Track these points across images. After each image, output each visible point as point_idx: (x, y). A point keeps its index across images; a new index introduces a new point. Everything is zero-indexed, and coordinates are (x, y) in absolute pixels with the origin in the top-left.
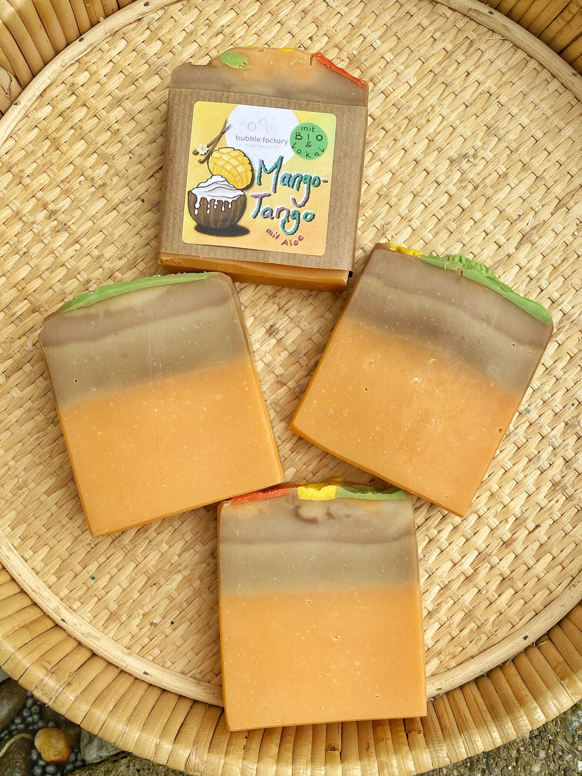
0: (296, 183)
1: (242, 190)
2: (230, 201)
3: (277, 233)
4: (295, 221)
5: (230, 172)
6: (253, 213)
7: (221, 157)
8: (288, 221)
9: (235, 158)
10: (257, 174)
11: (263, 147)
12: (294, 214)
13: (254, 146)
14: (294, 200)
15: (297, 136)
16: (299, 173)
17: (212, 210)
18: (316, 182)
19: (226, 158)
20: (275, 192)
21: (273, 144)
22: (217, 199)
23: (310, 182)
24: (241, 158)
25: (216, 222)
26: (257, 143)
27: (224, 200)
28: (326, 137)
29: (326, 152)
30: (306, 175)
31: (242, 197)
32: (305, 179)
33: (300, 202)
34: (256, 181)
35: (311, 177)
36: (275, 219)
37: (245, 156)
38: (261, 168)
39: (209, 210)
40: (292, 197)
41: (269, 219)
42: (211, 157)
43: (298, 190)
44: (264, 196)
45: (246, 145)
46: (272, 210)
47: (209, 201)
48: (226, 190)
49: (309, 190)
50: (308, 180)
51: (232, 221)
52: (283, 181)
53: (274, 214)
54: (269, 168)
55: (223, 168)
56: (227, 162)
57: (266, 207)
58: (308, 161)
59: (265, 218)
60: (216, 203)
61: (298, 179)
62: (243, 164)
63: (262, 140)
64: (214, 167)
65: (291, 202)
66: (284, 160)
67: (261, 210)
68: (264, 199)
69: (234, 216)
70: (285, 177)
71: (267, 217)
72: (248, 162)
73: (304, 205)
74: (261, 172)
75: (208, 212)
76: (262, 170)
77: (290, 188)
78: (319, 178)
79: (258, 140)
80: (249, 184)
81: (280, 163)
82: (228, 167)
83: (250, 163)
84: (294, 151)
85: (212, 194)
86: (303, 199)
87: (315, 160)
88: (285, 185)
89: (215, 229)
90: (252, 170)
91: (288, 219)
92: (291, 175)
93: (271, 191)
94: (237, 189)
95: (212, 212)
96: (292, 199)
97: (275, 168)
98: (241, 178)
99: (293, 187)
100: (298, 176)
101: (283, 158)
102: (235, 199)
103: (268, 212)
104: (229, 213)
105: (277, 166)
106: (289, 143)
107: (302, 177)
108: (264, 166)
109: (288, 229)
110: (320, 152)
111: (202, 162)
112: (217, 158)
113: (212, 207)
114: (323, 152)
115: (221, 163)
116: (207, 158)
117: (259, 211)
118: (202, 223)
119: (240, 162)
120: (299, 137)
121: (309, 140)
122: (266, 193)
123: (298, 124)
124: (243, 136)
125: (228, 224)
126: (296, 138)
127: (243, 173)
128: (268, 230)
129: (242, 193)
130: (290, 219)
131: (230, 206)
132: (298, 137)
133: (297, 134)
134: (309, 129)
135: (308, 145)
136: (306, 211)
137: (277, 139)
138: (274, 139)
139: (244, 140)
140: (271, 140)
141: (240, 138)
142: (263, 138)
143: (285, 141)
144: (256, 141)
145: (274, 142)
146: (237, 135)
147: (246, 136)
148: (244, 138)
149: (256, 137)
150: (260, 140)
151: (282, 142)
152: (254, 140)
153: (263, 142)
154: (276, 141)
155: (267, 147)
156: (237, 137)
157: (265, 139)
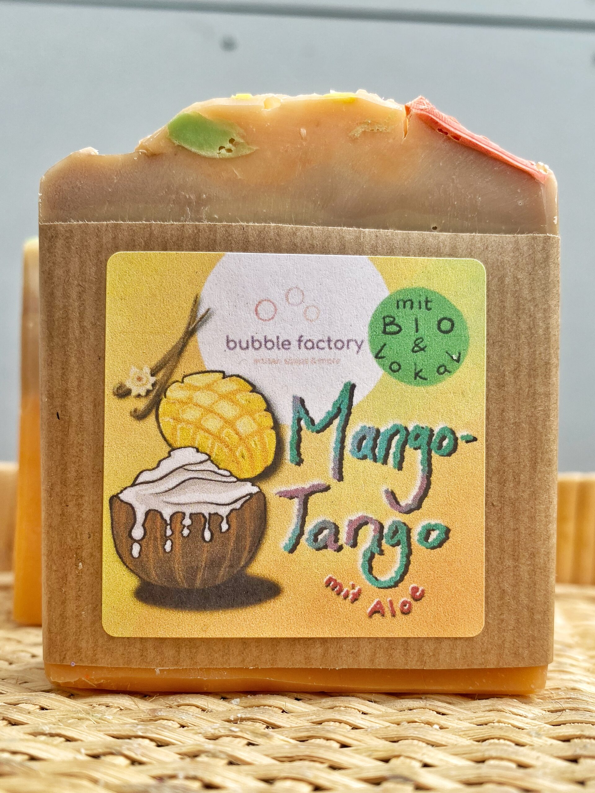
0: (392, 451)
1: (253, 481)
2: (224, 511)
3: (353, 587)
4: (399, 549)
5: (218, 437)
6: (285, 539)
7: (190, 399)
8: (381, 553)
9: (229, 397)
10: (288, 435)
11: (299, 362)
12: (395, 532)
13: (275, 362)
14: (392, 496)
15: (386, 325)
16: (398, 422)
17: (178, 541)
18: (445, 443)
19: (204, 398)
20: (341, 478)
21: (326, 354)
22: (188, 511)
23: (429, 443)
24: (245, 396)
25: (192, 572)
26: (281, 354)
27: (206, 510)
28: (463, 322)
29: (467, 361)
30: (417, 427)
31: (254, 500)
32: (417, 437)
33: (406, 500)
34: (288, 454)
35: (432, 431)
36: (347, 549)
37: (254, 389)
38: (299, 420)
39: (169, 543)
40: (384, 488)
41: (329, 552)
42: (164, 401)
43: (400, 468)
44: (313, 493)
45: (256, 361)
46: (337, 528)
47: (167, 517)
48: (209, 485)
49: (430, 465)
50: (423, 440)
51: (231, 566)
52: (359, 448)
53: (343, 537)
54: (318, 416)
55: (199, 427)
56: (209, 410)
57: (320, 520)
58: (420, 389)
59: (318, 549)
60: (187, 522)
61: (397, 438)
62: (251, 414)
63: (295, 343)
64: (175, 428)
65: (384, 500)
66: (356, 392)
67: (309, 527)
68: (312, 500)
69: (238, 549)
70: (364, 438)
71: (325, 547)
72: (264, 406)
73: (419, 507)
74: (300, 429)
75: (168, 546)
76: (302, 423)
77: (379, 464)
78: (453, 433)
79: (286, 345)
80: (269, 463)
81: (346, 401)
82: (213, 424)
83: (269, 408)
84: (383, 366)
85: (174, 498)
86: (415, 490)
87: (440, 385)
88: (364, 457)
89: (189, 592)
90: (277, 426)
91: (380, 545)
92: (378, 431)
93: (329, 478)
94: (239, 480)
95: (177, 548)
96: (387, 492)
97: (335, 417)
98: (249, 450)
99: (385, 462)
100: (397, 432)
101: (353, 387)
102: (237, 505)
103: (326, 532)
104: (224, 545)
105: (339, 410)
106: (366, 347)
107: (408, 433)
108: (307, 412)
109: (382, 573)
110: (450, 364)
111: (140, 416)
112: (181, 402)
113: (177, 533)
114: (458, 361)
115: (191, 414)
116: (155, 405)
117: (302, 533)
118: (154, 577)
119: (242, 406)
120: (394, 328)
121: (419, 335)
122: (316, 483)
123: (387, 294)
124: (245, 338)
125: (223, 573)
126: (385, 332)
127: (252, 435)
128: (330, 580)
129: (255, 490)
130: (385, 545)
131: (225, 527)
132: (389, 329)
133: (388, 320)
134: (416, 305)
135: (418, 347)
136: (425, 522)
137: (334, 339)
138: (326, 339)
139: (247, 347)
140: (318, 343)
141: (238, 345)
142: (298, 338)
143: (356, 342)
144: (279, 349)
145: (327, 346)
146: (227, 337)
147: (253, 337)
148: (247, 341)
149: (278, 338)
150: (290, 344)
151: (348, 345)
152: (275, 347)
153: (300, 348)
154: (332, 345)
155: (310, 360)
156: (228, 342)
157: (304, 341)
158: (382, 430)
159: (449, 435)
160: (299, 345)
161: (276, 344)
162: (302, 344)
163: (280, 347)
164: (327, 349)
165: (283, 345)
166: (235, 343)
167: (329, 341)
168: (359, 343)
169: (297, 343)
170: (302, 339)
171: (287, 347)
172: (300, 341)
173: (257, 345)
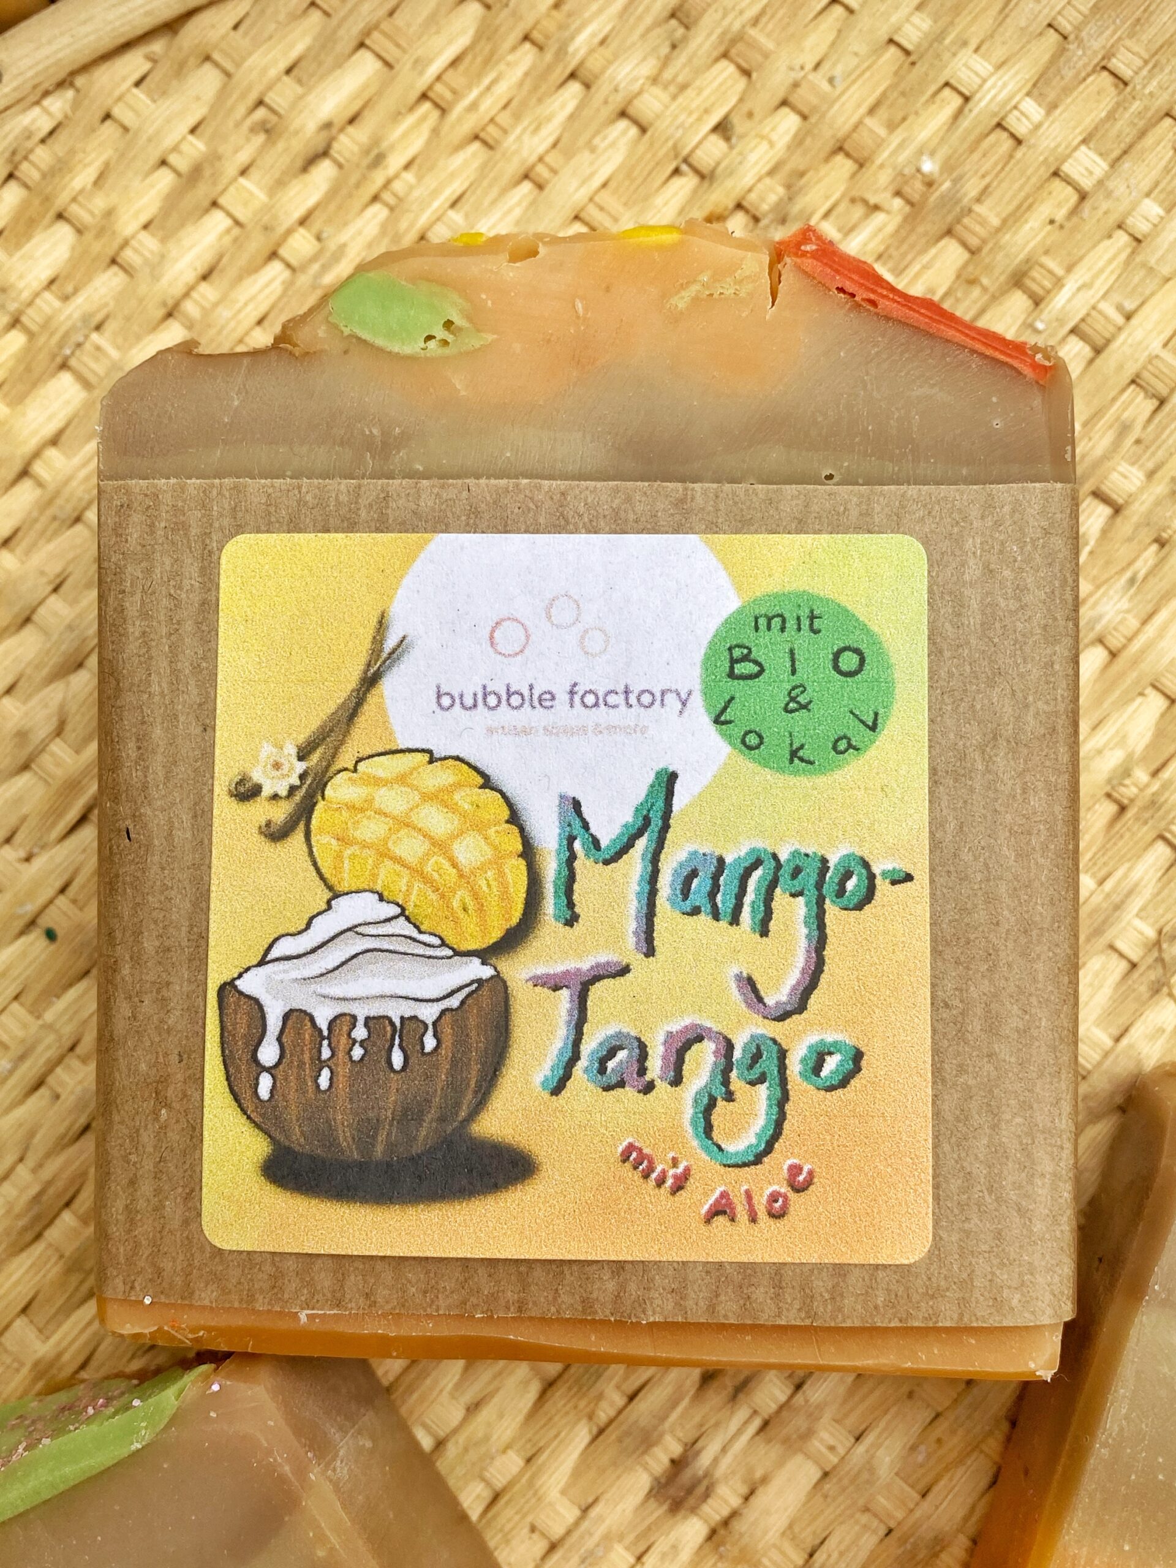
0: (748, 899)
1: (485, 955)
2: (428, 1013)
3: (675, 1162)
4: (763, 1090)
5: (418, 872)
6: (545, 1069)
7: (370, 801)
8: (730, 1097)
9: (440, 798)
10: (551, 868)
11: (570, 732)
12: (757, 1057)
13: (526, 731)
14: (749, 985)
15: (733, 661)
16: (759, 844)
17: (343, 1071)
18: (850, 885)
19: (393, 800)
20: (650, 952)
21: (622, 716)
22: (361, 1012)
23: (820, 884)
24: (470, 796)
25: (367, 1130)
26: (536, 717)
27: (396, 1011)
28: (881, 653)
29: (890, 729)
30: (795, 854)
31: (485, 991)
32: (796, 872)
33: (778, 994)
34: (550, 905)
35: (824, 861)
36: (662, 1087)
37: (487, 783)
38: (571, 839)
39: (325, 1074)
40: (736, 970)
41: (629, 1093)
42: (320, 806)
43: (764, 932)
44: (597, 978)
45: (490, 731)
46: (643, 1048)
47: (323, 1025)
48: (405, 964)
49: (821, 926)
50: (809, 877)
51: (442, 1119)
52: (686, 892)
53: (655, 1066)
54: (607, 832)
55: (384, 854)
56: (404, 823)
57: (611, 1031)
58: (801, 782)
59: (608, 1088)
60: (360, 1033)
61: (757, 874)
62: (480, 827)
63: (563, 697)
64: (339, 856)
65: (735, 994)
66: (678, 787)
67: (590, 1046)
68: (596, 992)
69: (455, 1087)
70: (694, 874)
71: (621, 1084)
72: (506, 813)
73: (801, 1007)
74: (572, 857)
75: (324, 1081)
76: (577, 845)
77: (723, 924)
78: (866, 865)
79: (546, 700)
80: (515, 920)
81: (660, 804)
82: (410, 848)
83: (515, 818)
84: (729, 738)
85: (335, 987)
86: (793, 976)
87: (838, 775)
88: (695, 911)
89: (362, 1167)
90: (528, 852)
91: (726, 1082)
92: (721, 861)
93: (628, 950)
94: (457, 953)
95: (341, 1083)
96: (739, 978)
97: (640, 833)
98: (476, 896)
99: (735, 920)
100: (757, 863)
101: (673, 777)
102: (454, 1002)
103: (622, 1055)
104: (428, 1077)
105: (647, 821)
106: (697, 702)
107: (779, 866)
108: (586, 826)
109: (732, 1136)
110: (859, 735)
111: (276, 834)
112: (351, 807)
113: (341, 1054)
114: (873, 728)
115: (371, 829)
116: (304, 813)
117: (575, 1057)
118: (297, 1138)
119: (464, 815)
120: (748, 668)
121: (796, 680)
122: (603, 958)
123: (732, 603)
124: (470, 688)
125: (425, 1133)
126: (731, 675)
127: (482, 868)
128: (631, 1148)
129: (487, 972)
130: (737, 1083)
131: (430, 1043)
132: (739, 668)
133: (737, 653)
134: (791, 624)
135: (795, 703)
136: (813, 1039)
137: (636, 689)
138: (621, 688)
139: (475, 706)
140: (606, 695)
141: (458, 701)
142: (568, 689)
143: (678, 694)
144: (533, 707)
145: (623, 702)
146: (438, 687)
147: (485, 687)
148: (475, 695)
149: (531, 687)
150: (553, 698)
151: (662, 700)
152: (527, 704)
153: (572, 706)
154: (633, 699)
155: (590, 729)
156: (439, 696)
157: (581, 693)
158: (728, 860)
159: (859, 870)
160: (572, 699)
161: (527, 698)
162: (577, 698)
163: (536, 703)
164: (623, 707)
165: (540, 700)
166: (452, 697)
167: (627, 692)
168: (684, 696)
169: (567, 697)
170: (576, 689)
171: (548, 704)
172: (572, 693)
173: (492, 700)
